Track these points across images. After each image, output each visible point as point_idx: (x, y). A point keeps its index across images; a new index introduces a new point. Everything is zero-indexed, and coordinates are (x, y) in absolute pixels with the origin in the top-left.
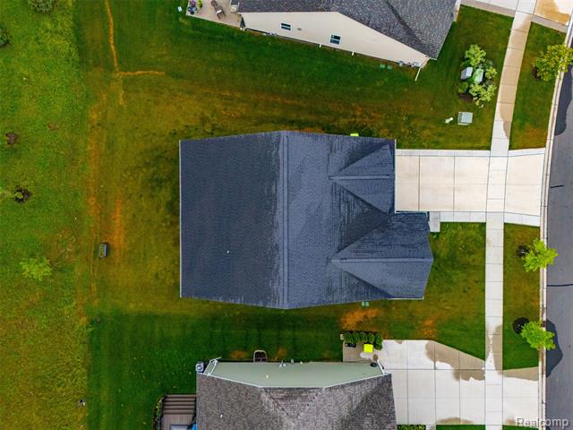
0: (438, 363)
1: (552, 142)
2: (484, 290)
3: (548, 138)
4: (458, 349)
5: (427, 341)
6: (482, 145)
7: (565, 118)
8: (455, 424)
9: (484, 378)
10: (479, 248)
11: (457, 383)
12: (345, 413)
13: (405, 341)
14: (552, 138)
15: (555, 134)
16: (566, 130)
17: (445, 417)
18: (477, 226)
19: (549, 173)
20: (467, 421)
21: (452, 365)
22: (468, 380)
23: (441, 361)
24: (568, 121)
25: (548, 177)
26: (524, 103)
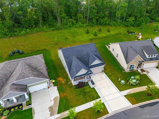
0: (53, 101)
1: (136, 106)
2: (80, 105)
3: (136, 105)
4: (59, 104)
5: (59, 96)
6: (120, 89)
7: (145, 107)
8: (33, 113)
9: (51, 116)
10: (92, 99)
11: (48, 109)
12: (38, 68)
13: (57, 91)
14: (137, 106)
15: (138, 106)
16: (142, 109)
17: (35, 109)
18: (98, 96)
19: (127, 109)
20: (34, 116)
21: (53, 105)
22: (49, 111)
23: (54, 102)
24: (145, 108)
25: (125, 110)
26: (138, 94)
